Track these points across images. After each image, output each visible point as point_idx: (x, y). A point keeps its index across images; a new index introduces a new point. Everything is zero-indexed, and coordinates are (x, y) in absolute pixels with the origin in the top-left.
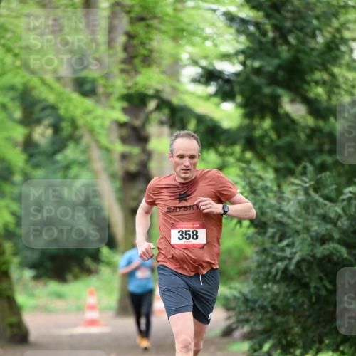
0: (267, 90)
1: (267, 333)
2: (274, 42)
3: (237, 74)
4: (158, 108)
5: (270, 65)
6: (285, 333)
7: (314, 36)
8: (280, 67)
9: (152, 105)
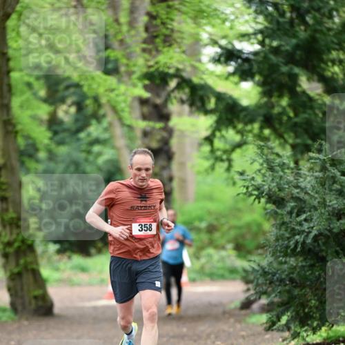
0: (284, 69)
1: (285, 306)
2: (291, 22)
3: (256, 54)
4: (179, 87)
5: (288, 45)
6: (303, 305)
7: (331, 17)
8: (297, 47)
9: (173, 84)
